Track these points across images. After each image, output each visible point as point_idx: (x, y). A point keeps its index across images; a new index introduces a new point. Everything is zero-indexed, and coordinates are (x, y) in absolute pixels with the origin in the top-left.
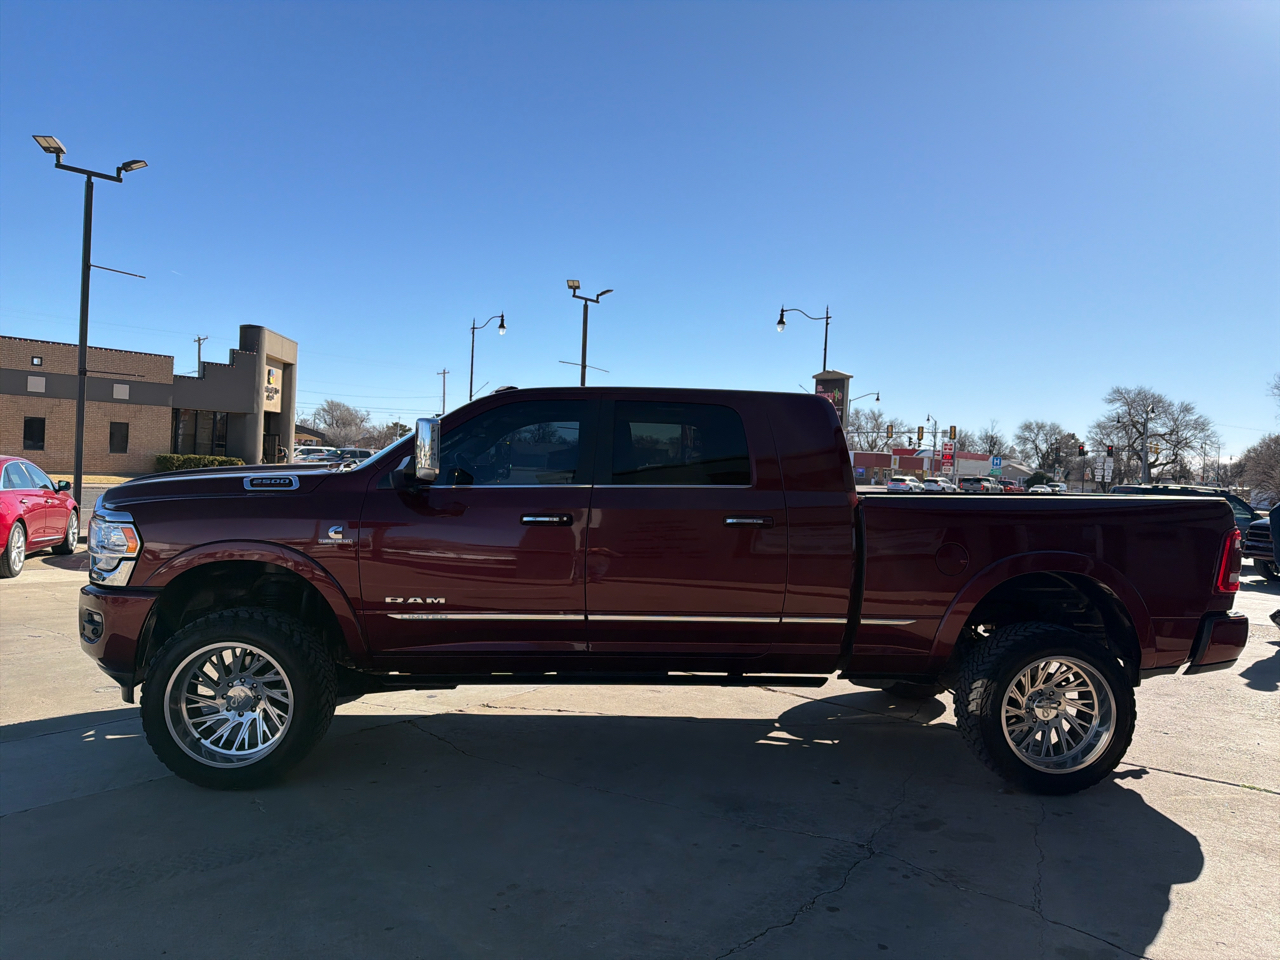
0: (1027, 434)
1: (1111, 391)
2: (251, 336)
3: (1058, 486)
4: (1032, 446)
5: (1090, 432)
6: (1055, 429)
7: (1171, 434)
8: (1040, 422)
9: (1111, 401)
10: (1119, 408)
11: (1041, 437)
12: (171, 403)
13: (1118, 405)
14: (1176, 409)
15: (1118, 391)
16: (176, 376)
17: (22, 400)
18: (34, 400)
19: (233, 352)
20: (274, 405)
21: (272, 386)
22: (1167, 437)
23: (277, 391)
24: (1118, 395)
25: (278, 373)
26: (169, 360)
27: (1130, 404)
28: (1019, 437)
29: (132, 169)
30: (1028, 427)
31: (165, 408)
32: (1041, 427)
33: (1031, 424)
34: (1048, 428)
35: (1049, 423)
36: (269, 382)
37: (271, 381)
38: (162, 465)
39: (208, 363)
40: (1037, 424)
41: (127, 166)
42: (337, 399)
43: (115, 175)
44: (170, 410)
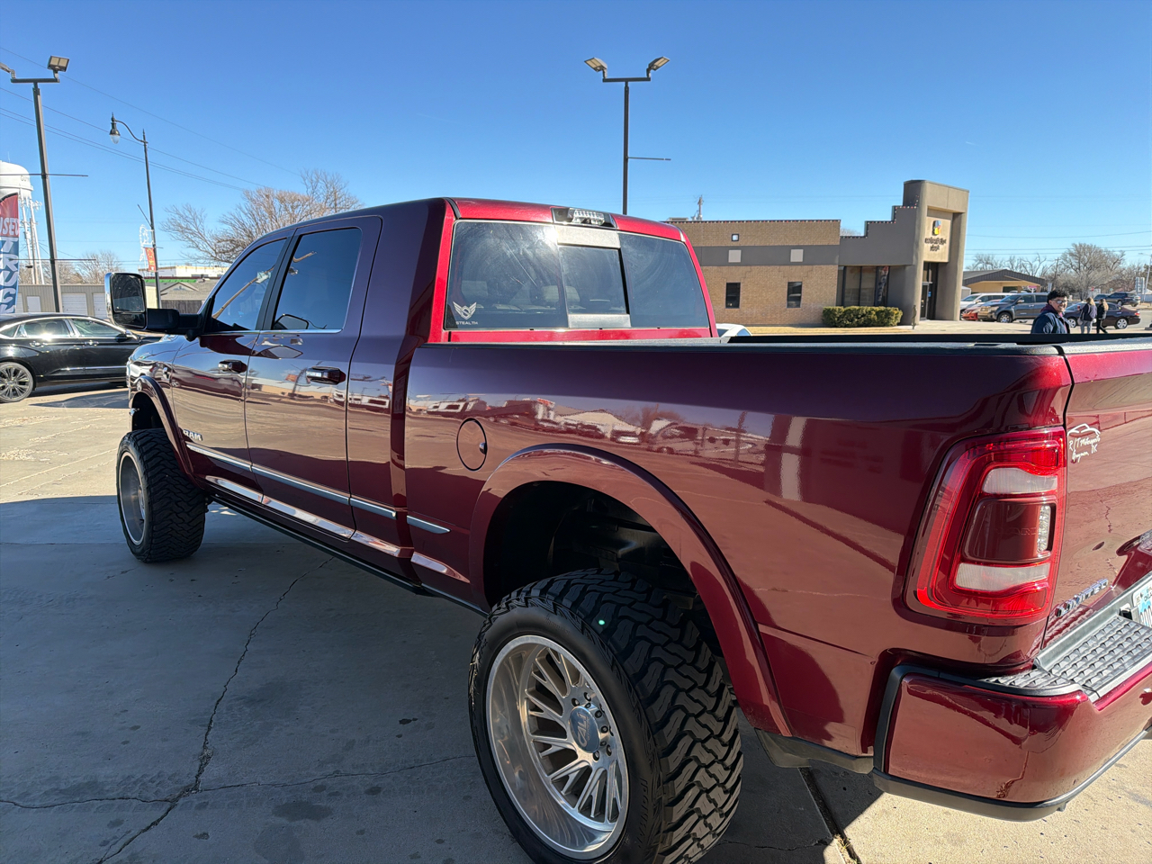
2: (913, 191)
12: (837, 261)
16: (842, 237)
17: (725, 269)
18: (734, 269)
19: (895, 208)
20: (941, 255)
21: (940, 237)
23: (943, 242)
25: (945, 224)
26: (836, 223)
29: (658, 67)
31: (833, 266)
36: (933, 233)
37: (936, 232)
38: (828, 319)
39: (871, 222)
41: (651, 67)
42: (1088, 242)
43: (646, 76)
44: (835, 268)
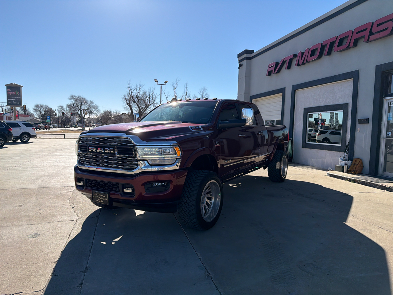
0: (37, 108)
1: (70, 96)
3: (55, 125)
4: (39, 112)
5: (58, 108)
6: (46, 107)
7: (88, 109)
8: (41, 104)
9: (71, 99)
10: (73, 101)
11: (42, 109)
13: (72, 100)
14: (89, 102)
15: (72, 96)
22: (87, 110)
24: (72, 97)
27: (76, 100)
28: (35, 109)
30: (37, 106)
32: (42, 106)
33: (38, 105)
34: (44, 106)
35: (45, 105)
40: (40, 105)
